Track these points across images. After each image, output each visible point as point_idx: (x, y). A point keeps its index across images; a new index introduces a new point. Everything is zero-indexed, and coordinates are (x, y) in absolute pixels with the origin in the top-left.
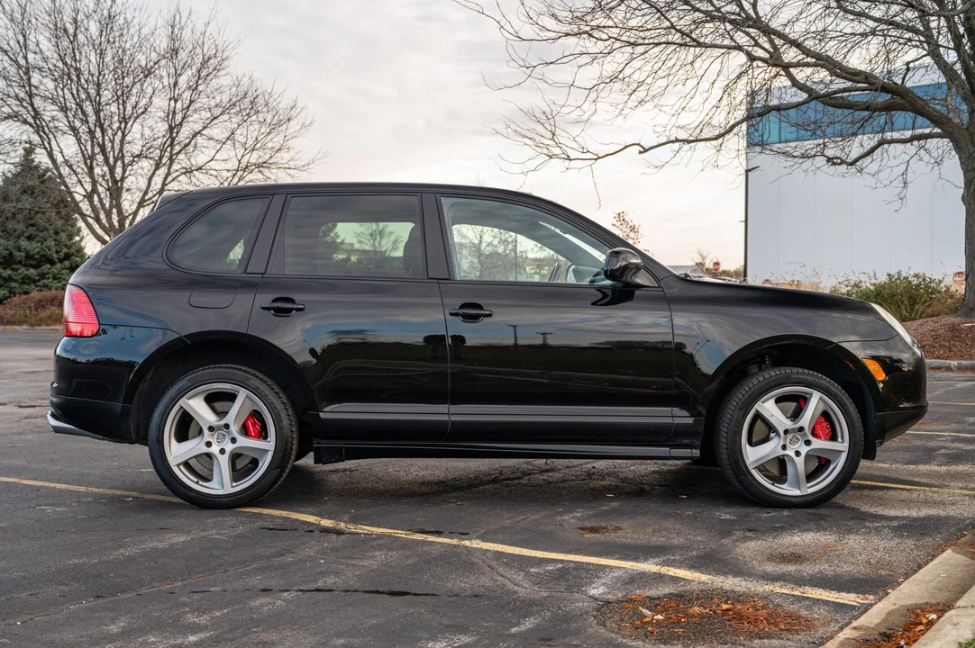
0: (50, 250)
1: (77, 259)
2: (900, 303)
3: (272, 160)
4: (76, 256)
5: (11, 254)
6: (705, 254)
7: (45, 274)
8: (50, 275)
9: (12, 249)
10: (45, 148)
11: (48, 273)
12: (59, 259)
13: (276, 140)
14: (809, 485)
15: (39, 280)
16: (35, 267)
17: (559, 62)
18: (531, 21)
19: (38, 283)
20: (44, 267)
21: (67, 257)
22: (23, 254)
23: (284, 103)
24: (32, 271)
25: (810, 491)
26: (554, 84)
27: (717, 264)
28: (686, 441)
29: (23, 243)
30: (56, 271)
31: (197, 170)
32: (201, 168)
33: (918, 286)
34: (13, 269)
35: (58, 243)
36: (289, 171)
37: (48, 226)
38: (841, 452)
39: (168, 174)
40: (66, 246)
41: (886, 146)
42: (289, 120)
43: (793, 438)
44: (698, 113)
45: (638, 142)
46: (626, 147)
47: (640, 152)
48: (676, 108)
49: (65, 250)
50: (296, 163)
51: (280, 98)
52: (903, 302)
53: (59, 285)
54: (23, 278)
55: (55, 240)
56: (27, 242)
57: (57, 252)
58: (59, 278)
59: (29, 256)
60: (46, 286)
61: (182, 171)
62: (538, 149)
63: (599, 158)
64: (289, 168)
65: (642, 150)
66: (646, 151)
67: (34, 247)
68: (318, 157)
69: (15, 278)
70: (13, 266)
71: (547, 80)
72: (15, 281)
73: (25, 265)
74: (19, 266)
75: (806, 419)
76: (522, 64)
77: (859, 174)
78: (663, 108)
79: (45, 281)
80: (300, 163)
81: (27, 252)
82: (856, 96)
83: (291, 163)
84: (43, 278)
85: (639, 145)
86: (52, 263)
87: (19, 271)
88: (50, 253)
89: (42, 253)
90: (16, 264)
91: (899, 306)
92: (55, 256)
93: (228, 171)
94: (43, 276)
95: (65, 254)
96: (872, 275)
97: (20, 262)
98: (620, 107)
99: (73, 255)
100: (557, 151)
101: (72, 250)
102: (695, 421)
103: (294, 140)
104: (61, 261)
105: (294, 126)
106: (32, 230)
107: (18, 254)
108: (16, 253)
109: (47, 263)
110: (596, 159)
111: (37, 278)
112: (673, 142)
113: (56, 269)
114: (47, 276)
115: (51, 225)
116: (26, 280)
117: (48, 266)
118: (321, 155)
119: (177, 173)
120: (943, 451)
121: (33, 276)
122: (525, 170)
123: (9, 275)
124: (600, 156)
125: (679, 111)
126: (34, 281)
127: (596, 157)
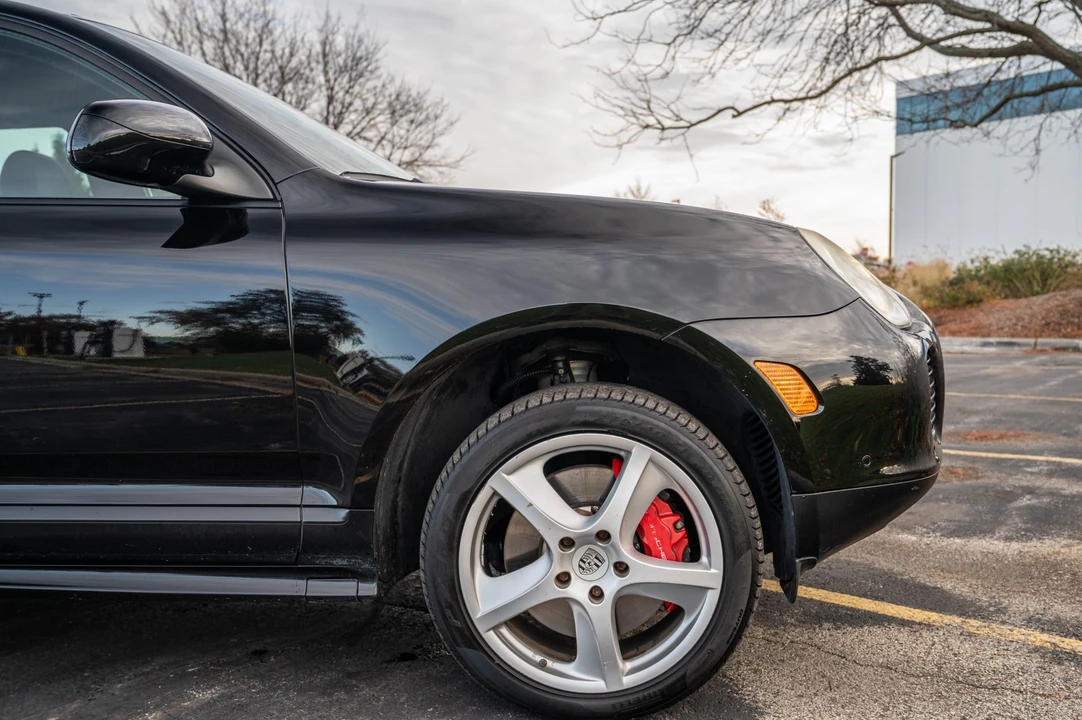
2: (1031, 278)
14: (629, 665)
25: (629, 681)
28: (339, 562)
33: (1051, 259)
38: (704, 590)
41: (1016, 102)
43: (587, 555)
45: (730, 104)
46: (720, 111)
47: (734, 116)
52: (1034, 277)
63: (692, 125)
65: (735, 113)
66: (740, 114)
71: (623, 36)
75: (617, 512)
76: (588, 15)
77: (985, 139)
82: (979, 42)
85: (733, 108)
91: (1030, 282)
96: (1000, 249)
100: (651, 121)
102: (350, 516)
103: (443, 137)
105: (441, 123)
110: (688, 127)
112: (769, 103)
120: (1026, 501)
122: (619, 143)
124: (694, 122)
127: (688, 125)
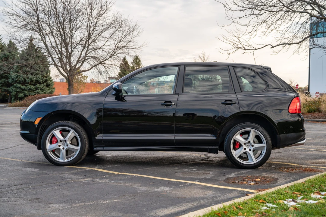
0: (39, 78)
1: (49, 82)
3: (127, 45)
4: (49, 81)
5: (25, 80)
6: (292, 81)
7: (37, 88)
8: (39, 89)
9: (25, 78)
10: (43, 40)
11: (39, 88)
12: (43, 82)
13: (129, 38)
15: (35, 90)
16: (34, 85)
17: (244, 17)
18: (235, 4)
19: (35, 92)
20: (37, 85)
21: (46, 81)
22: (30, 80)
23: (133, 24)
24: (33, 87)
26: (241, 25)
27: (297, 85)
29: (29, 76)
30: (41, 87)
31: (99, 49)
32: (100, 48)
34: (26, 86)
35: (43, 76)
36: (133, 49)
37: (38, 69)
39: (87, 50)
40: (45, 77)
42: (134, 30)
44: (292, 33)
46: (266, 46)
48: (284, 31)
49: (45, 78)
50: (136, 46)
51: (131, 22)
53: (43, 92)
54: (29, 89)
55: (41, 75)
56: (31, 76)
57: (42, 79)
58: (43, 89)
59: (32, 81)
60: (38, 93)
61: (93, 49)
62: (234, 46)
63: (256, 49)
64: (133, 48)
65: (272, 47)
66: (273, 47)
67: (33, 78)
68: (144, 44)
69: (26, 89)
70: (26, 85)
71: (239, 23)
72: (26, 90)
73: (30, 84)
74: (28, 84)
76: (231, 18)
78: (279, 31)
79: (38, 91)
80: (137, 47)
81: (31, 79)
83: (134, 46)
84: (37, 90)
85: (270, 45)
86: (40, 83)
87: (28, 87)
88: (39, 79)
89: (36, 79)
90: (27, 83)
92: (41, 81)
93: (110, 49)
94: (37, 89)
95: (45, 80)
97: (28, 83)
98: (265, 32)
99: (48, 80)
101: (48, 78)
103: (135, 38)
104: (43, 83)
105: (135, 33)
106: (33, 71)
107: (28, 80)
108: (27, 79)
109: (38, 84)
110: (255, 50)
111: (34, 89)
112: (283, 44)
113: (42, 86)
114: (38, 89)
115: (40, 69)
116: (30, 90)
117: (39, 85)
118: (145, 43)
119: (91, 50)
121: (33, 88)
122: (229, 53)
123: (24, 88)
125: (285, 32)
126: (34, 91)
127: (255, 49)
